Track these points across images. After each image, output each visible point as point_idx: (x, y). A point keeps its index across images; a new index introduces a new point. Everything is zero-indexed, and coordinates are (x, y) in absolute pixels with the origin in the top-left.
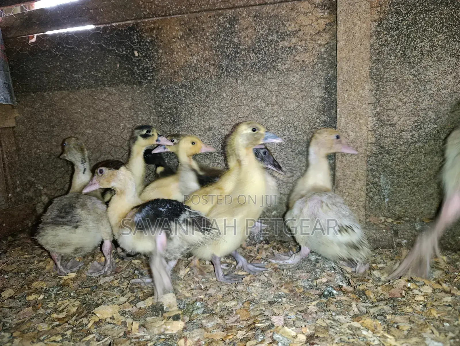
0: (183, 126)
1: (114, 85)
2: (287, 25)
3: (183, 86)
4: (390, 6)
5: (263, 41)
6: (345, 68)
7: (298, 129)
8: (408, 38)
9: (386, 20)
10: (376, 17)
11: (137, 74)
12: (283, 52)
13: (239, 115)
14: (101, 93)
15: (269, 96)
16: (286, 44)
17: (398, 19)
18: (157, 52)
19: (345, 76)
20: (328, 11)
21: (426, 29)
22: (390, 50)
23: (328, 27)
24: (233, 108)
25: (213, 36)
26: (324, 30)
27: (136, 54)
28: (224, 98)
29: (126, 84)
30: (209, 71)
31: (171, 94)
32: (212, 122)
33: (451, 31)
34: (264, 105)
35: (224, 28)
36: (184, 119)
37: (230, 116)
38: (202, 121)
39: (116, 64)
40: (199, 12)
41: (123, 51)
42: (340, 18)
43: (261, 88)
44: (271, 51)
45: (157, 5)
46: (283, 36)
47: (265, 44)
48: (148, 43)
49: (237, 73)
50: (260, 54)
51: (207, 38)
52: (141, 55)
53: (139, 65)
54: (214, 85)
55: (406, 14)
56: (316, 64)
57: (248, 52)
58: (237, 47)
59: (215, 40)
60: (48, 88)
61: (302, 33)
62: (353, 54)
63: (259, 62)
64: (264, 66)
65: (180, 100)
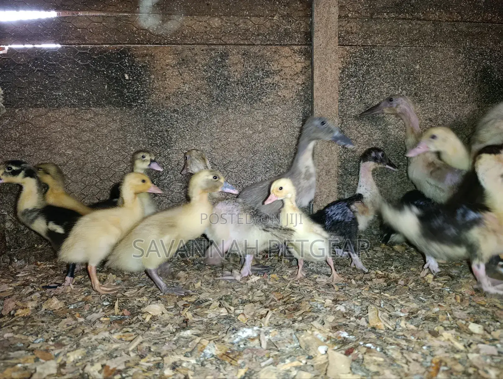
0: (173, 148)
1: (100, 105)
2: (271, 65)
3: (175, 111)
4: (350, 58)
5: (250, 77)
6: (320, 104)
7: (280, 154)
8: (363, 85)
9: (348, 69)
10: (341, 66)
11: (127, 97)
12: (268, 87)
13: (229, 140)
14: (86, 113)
15: (255, 125)
16: (270, 80)
17: (356, 69)
18: (149, 76)
19: (320, 111)
20: (304, 57)
21: (375, 78)
22: (351, 92)
23: (304, 70)
24: (224, 134)
25: (205, 67)
26: (301, 72)
27: (127, 77)
28: (215, 124)
29: (114, 105)
30: (200, 99)
31: (163, 118)
32: (203, 146)
33: (393, 81)
34: (251, 132)
35: (216, 61)
36: (175, 142)
37: (220, 141)
38: (193, 144)
39: (104, 85)
40: (193, 44)
41: (112, 73)
42: (316, 64)
43: (249, 118)
44: (257, 85)
45: (151, 33)
46: (268, 74)
47: (252, 79)
48: (140, 67)
49: (227, 103)
50: (247, 88)
51: (199, 69)
52: (131, 79)
53: (129, 88)
54: (205, 112)
55: (362, 65)
56: (295, 100)
57: (238, 84)
58: (227, 79)
59: (207, 71)
60: (21, 104)
61: (284, 72)
62: (326, 94)
63: (247, 94)
64: (251, 98)
65: (171, 124)
